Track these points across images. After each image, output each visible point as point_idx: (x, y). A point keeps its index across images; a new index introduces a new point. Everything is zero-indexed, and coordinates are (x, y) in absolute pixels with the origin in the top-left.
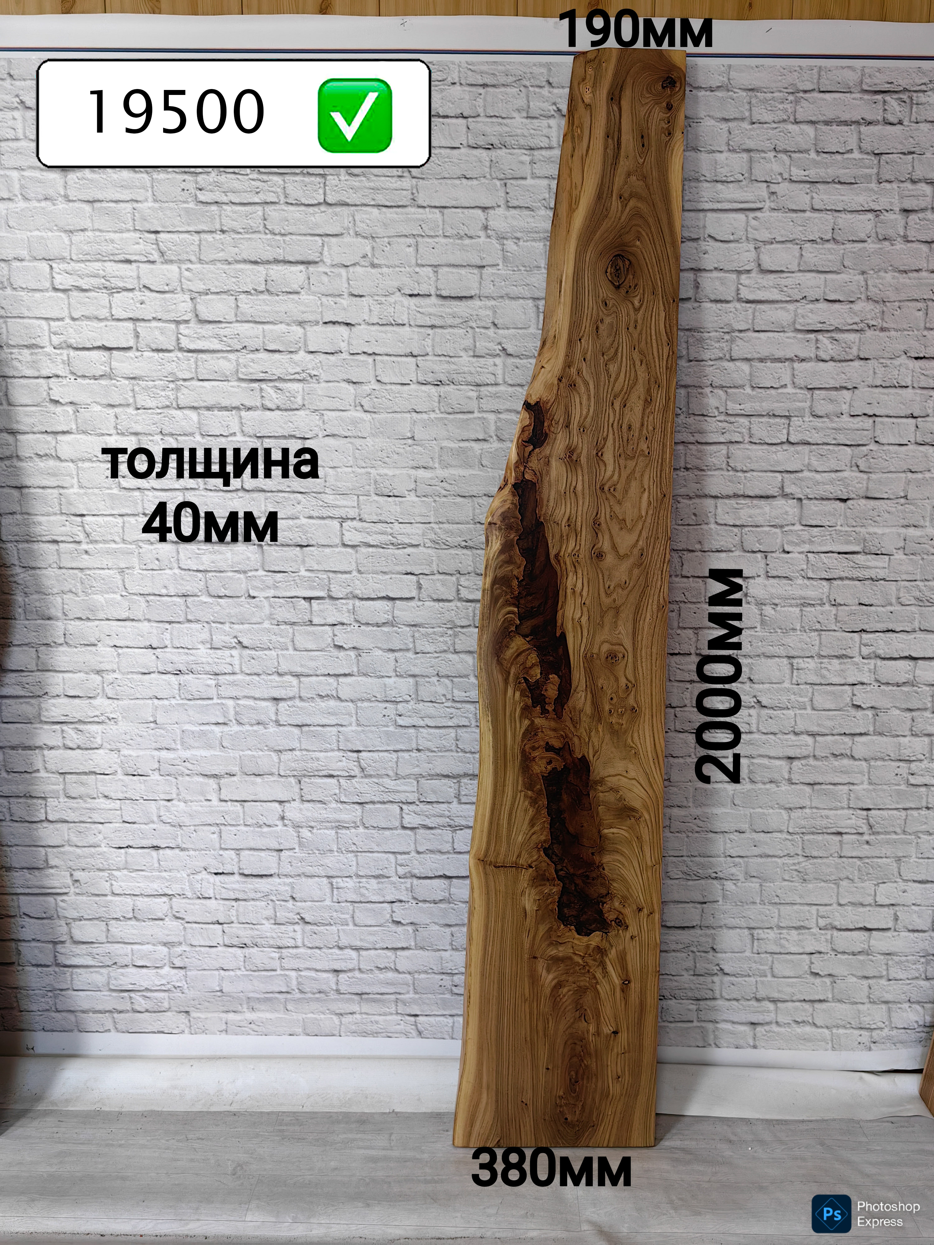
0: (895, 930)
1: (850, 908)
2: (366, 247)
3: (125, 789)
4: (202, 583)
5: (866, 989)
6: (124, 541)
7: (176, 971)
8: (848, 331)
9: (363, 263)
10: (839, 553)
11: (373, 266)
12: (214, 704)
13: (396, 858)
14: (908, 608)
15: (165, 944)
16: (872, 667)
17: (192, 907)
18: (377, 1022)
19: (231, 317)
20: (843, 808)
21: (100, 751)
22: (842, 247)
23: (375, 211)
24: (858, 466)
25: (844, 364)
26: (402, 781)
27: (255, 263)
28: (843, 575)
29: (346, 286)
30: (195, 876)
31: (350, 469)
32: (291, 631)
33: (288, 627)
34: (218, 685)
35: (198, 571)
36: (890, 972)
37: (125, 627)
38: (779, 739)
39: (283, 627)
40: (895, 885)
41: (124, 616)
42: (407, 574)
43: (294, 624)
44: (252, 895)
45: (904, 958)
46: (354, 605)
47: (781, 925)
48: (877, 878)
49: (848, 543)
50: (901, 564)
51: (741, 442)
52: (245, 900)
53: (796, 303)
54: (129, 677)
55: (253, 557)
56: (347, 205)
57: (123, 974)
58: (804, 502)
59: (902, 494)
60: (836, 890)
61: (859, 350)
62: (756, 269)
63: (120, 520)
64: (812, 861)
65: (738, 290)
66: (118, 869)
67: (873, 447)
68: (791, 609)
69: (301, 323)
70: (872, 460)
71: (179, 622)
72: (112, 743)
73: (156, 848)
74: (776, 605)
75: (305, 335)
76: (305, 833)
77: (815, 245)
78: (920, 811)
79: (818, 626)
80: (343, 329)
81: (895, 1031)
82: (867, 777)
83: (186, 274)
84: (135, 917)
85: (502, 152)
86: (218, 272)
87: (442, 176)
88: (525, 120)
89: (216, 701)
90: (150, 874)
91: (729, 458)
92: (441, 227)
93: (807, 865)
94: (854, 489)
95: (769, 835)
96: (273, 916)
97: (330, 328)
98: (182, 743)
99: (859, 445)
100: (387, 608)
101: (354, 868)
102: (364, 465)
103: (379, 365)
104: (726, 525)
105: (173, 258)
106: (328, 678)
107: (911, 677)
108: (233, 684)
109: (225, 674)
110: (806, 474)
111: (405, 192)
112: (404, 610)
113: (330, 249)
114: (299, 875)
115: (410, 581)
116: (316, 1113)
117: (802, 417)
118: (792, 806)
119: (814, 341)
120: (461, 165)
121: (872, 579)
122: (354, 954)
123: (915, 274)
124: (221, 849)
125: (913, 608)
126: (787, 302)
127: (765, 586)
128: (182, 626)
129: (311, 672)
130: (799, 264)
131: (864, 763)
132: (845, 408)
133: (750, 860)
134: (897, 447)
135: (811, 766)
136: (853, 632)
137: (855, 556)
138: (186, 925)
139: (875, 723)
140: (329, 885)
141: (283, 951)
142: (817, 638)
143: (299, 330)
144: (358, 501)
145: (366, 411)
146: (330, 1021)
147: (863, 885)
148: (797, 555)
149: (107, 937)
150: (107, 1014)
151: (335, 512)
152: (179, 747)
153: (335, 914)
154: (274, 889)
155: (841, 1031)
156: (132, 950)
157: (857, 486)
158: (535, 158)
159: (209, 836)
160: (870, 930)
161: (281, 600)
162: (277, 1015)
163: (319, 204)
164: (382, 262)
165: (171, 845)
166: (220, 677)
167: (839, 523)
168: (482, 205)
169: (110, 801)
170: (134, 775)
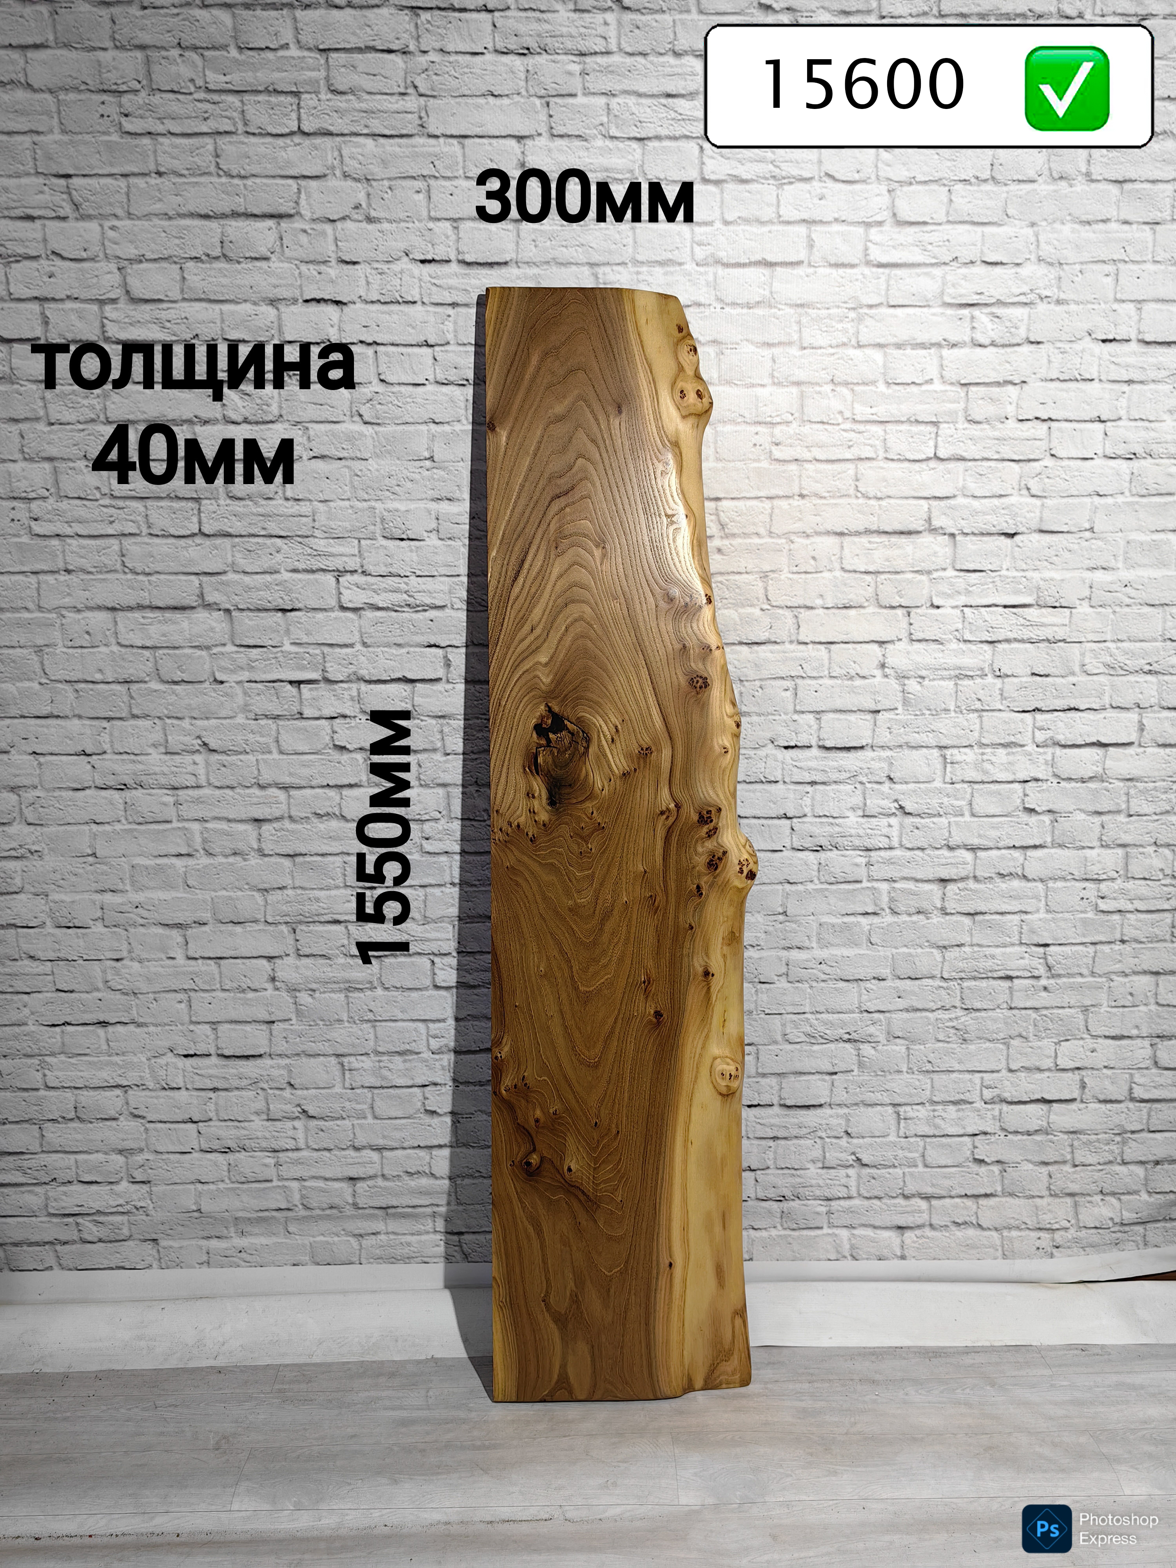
0: (1082, 1101)
1: (1023, 1074)
2: (359, 193)
3: (57, 946)
4: (150, 664)
5: (1045, 1179)
6: (40, 608)
7: (137, 1187)
8: (1013, 304)
9: (356, 217)
10: (1005, 607)
11: (370, 220)
12: (174, 829)
13: (428, 1028)
14: (1095, 678)
15: (120, 1152)
16: (1049, 758)
17: (156, 1101)
18: (409, 1244)
19: (175, 294)
20: (1013, 945)
21: (22, 896)
22: (1005, 189)
23: (369, 142)
24: (1028, 489)
25: (1009, 350)
26: (432, 925)
27: (206, 217)
28: (1011, 635)
29: (333, 248)
30: (158, 1060)
31: (347, 503)
32: (274, 727)
33: (270, 722)
34: (177, 804)
35: (144, 647)
36: (1076, 1155)
37: (47, 727)
38: (929, 855)
39: (263, 722)
40: (1081, 1042)
41: (44, 712)
42: (430, 646)
43: (277, 717)
44: (236, 1083)
45: (1094, 1137)
46: (358, 690)
47: (935, 1099)
48: (1058, 1035)
49: (1017, 592)
50: (1086, 620)
51: (873, 459)
52: (226, 1090)
53: (943, 267)
54: (56, 794)
55: (218, 627)
56: (330, 134)
57: (65, 1194)
58: (958, 538)
59: (1087, 526)
60: (1005, 1052)
61: (1029, 330)
62: (890, 221)
63: (33, 579)
64: (974, 1015)
65: (866, 249)
66: (53, 1054)
67: (1049, 462)
68: (942, 683)
69: (273, 302)
70: (1047, 480)
71: (121, 719)
72: (36, 885)
73: (104, 1024)
74: (923, 678)
75: (279, 318)
76: (304, 998)
77: (968, 187)
78: (1113, 946)
79: (978, 705)
80: (331, 309)
81: (1084, 1231)
82: (1043, 902)
83: (111, 234)
84: (78, 1118)
85: (543, 59)
86: (155, 230)
87: (460, 92)
88: (572, 15)
89: (175, 824)
90: (96, 1059)
91: (857, 480)
92: (461, 164)
93: (966, 1020)
94: (1024, 520)
95: (917, 982)
96: (265, 1109)
97: (313, 308)
98: (133, 883)
99: (1029, 460)
100: (405, 694)
101: (372, 1043)
102: (366, 497)
103: (382, 359)
104: (855, 571)
105: (91, 212)
106: (327, 791)
107: (1100, 770)
108: (198, 801)
109: (187, 787)
110: (960, 500)
111: (410, 116)
112: (428, 696)
113: (309, 196)
114: (298, 1055)
115: (435, 656)
116: (330, 1365)
117: (954, 422)
118: (946, 943)
119: (968, 319)
120: (487, 78)
121: (1048, 641)
122: (375, 1156)
123: (1101, 226)
124: (192, 1022)
125: (1102, 678)
126: (932, 265)
127: (908, 653)
128: (125, 723)
129: (303, 783)
130: (948, 213)
131: (1040, 885)
132: (1011, 410)
133: (894, 1016)
134: (1079, 462)
135: (971, 890)
136: (1024, 711)
137: (1026, 610)
138: (148, 1125)
139: (1053, 832)
140: (339, 1067)
141: (281, 1155)
142: (977, 721)
143: (271, 311)
144: (360, 546)
145: (366, 423)
146: (345, 1244)
147: (1039, 1043)
148: (950, 611)
149: (41, 1145)
150: (47, 1247)
151: (327, 563)
152: (128, 888)
153: (348, 1103)
154: (264, 1073)
155: (1014, 1233)
156: (76, 1162)
157: (1028, 515)
158: (587, 66)
159: (174, 1005)
160: (1050, 1102)
161: (259, 686)
162: (275, 1239)
163: (292, 133)
164: (382, 215)
165: (123, 1020)
166: (180, 792)
167: (1004, 567)
168: (517, 134)
169: (37, 963)
170: (69, 928)
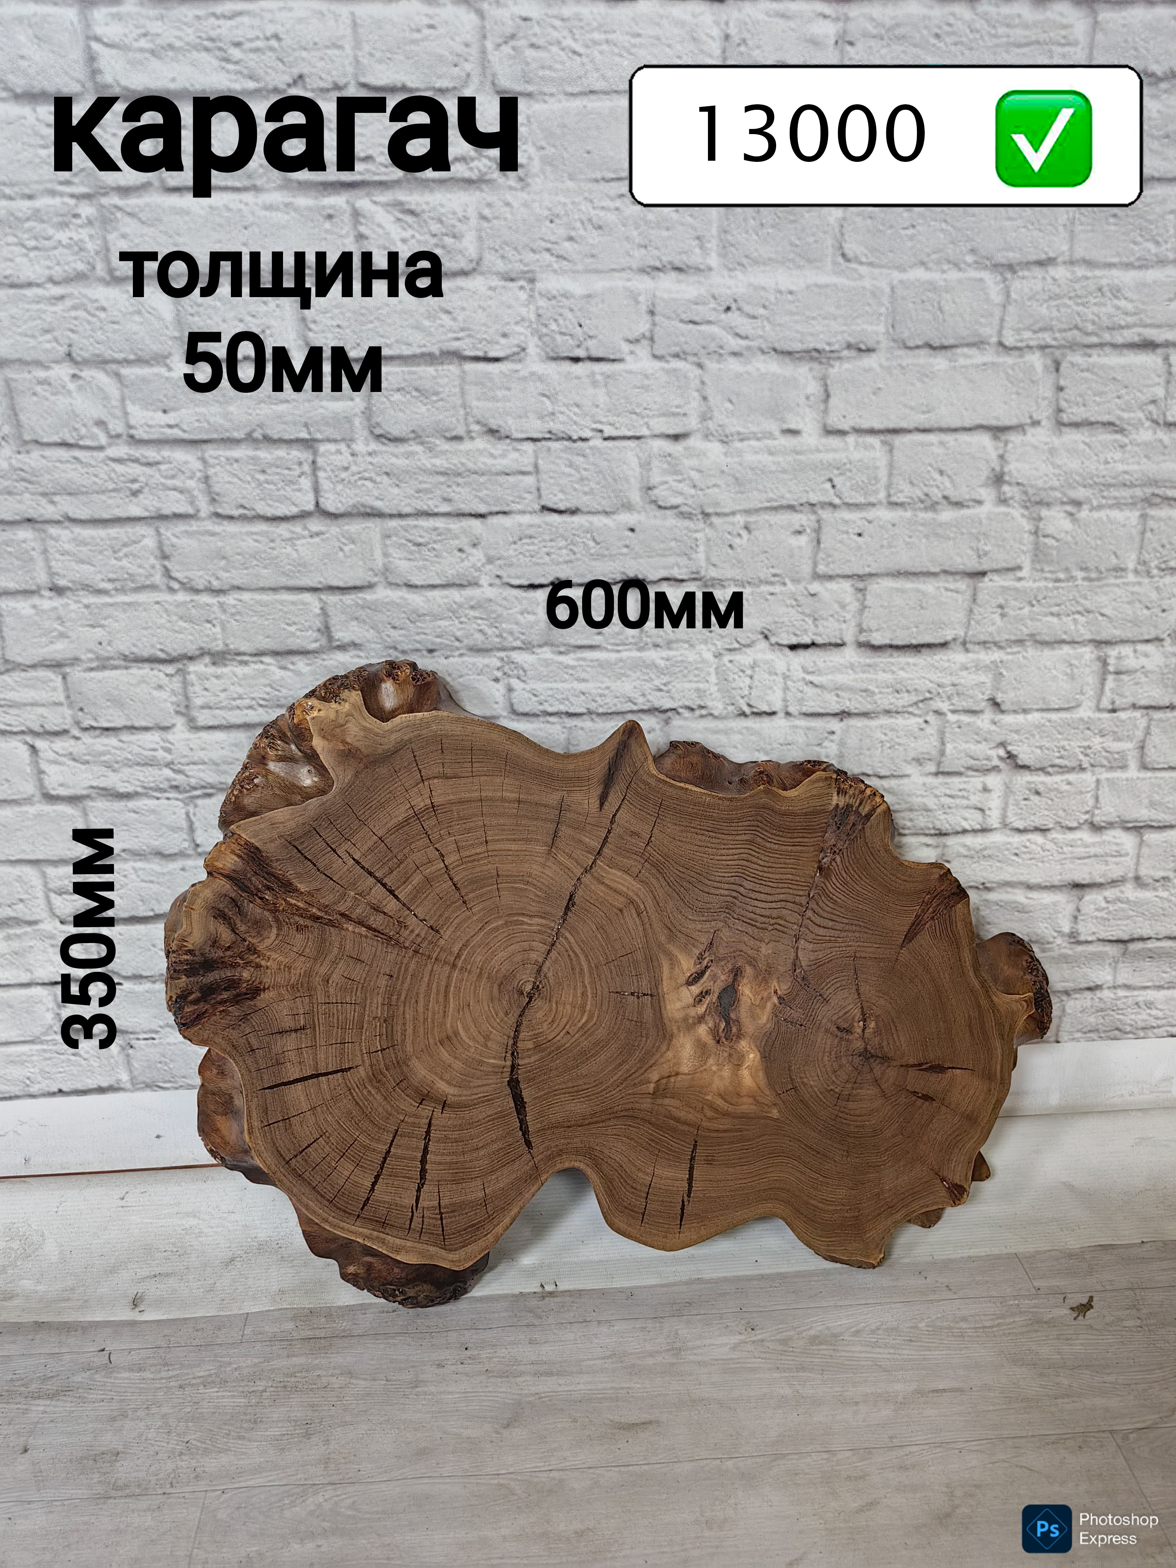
3: (548, 405)
30: (738, 657)
44: (885, 701)
52: (865, 715)
66: (527, 647)
72: (510, 253)
76: (1056, 520)
90: (613, 656)
96: (934, 753)
98: (725, 247)
114: (1020, 642)
124: (816, 576)
140: (1096, 666)
153: (1098, 740)
154: (947, 680)
169: (503, 446)
170: (576, 360)
